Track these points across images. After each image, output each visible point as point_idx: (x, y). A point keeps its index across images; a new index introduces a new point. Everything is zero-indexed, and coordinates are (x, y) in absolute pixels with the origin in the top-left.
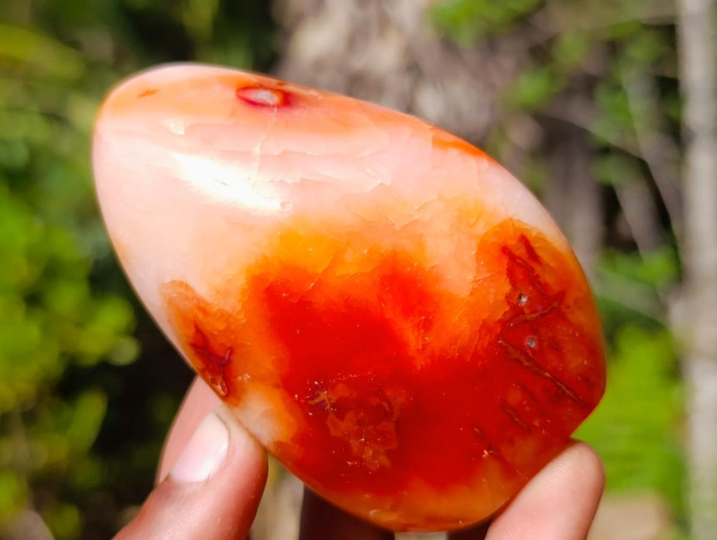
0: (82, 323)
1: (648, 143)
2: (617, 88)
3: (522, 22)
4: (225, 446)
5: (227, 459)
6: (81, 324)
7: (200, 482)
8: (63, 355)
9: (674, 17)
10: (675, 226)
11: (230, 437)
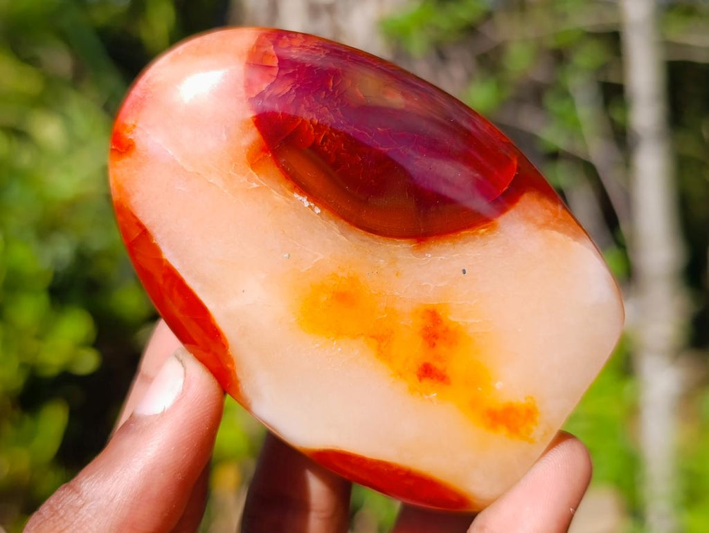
0: (42, 334)
1: (597, 149)
2: (565, 95)
3: (471, 31)
4: (181, 382)
5: (182, 394)
6: (40, 337)
7: (157, 415)
8: (23, 365)
9: (619, 24)
10: (624, 227)
11: (185, 374)
